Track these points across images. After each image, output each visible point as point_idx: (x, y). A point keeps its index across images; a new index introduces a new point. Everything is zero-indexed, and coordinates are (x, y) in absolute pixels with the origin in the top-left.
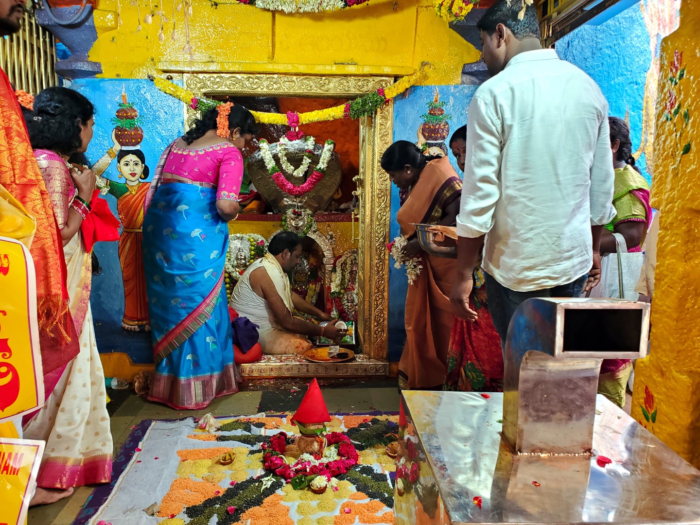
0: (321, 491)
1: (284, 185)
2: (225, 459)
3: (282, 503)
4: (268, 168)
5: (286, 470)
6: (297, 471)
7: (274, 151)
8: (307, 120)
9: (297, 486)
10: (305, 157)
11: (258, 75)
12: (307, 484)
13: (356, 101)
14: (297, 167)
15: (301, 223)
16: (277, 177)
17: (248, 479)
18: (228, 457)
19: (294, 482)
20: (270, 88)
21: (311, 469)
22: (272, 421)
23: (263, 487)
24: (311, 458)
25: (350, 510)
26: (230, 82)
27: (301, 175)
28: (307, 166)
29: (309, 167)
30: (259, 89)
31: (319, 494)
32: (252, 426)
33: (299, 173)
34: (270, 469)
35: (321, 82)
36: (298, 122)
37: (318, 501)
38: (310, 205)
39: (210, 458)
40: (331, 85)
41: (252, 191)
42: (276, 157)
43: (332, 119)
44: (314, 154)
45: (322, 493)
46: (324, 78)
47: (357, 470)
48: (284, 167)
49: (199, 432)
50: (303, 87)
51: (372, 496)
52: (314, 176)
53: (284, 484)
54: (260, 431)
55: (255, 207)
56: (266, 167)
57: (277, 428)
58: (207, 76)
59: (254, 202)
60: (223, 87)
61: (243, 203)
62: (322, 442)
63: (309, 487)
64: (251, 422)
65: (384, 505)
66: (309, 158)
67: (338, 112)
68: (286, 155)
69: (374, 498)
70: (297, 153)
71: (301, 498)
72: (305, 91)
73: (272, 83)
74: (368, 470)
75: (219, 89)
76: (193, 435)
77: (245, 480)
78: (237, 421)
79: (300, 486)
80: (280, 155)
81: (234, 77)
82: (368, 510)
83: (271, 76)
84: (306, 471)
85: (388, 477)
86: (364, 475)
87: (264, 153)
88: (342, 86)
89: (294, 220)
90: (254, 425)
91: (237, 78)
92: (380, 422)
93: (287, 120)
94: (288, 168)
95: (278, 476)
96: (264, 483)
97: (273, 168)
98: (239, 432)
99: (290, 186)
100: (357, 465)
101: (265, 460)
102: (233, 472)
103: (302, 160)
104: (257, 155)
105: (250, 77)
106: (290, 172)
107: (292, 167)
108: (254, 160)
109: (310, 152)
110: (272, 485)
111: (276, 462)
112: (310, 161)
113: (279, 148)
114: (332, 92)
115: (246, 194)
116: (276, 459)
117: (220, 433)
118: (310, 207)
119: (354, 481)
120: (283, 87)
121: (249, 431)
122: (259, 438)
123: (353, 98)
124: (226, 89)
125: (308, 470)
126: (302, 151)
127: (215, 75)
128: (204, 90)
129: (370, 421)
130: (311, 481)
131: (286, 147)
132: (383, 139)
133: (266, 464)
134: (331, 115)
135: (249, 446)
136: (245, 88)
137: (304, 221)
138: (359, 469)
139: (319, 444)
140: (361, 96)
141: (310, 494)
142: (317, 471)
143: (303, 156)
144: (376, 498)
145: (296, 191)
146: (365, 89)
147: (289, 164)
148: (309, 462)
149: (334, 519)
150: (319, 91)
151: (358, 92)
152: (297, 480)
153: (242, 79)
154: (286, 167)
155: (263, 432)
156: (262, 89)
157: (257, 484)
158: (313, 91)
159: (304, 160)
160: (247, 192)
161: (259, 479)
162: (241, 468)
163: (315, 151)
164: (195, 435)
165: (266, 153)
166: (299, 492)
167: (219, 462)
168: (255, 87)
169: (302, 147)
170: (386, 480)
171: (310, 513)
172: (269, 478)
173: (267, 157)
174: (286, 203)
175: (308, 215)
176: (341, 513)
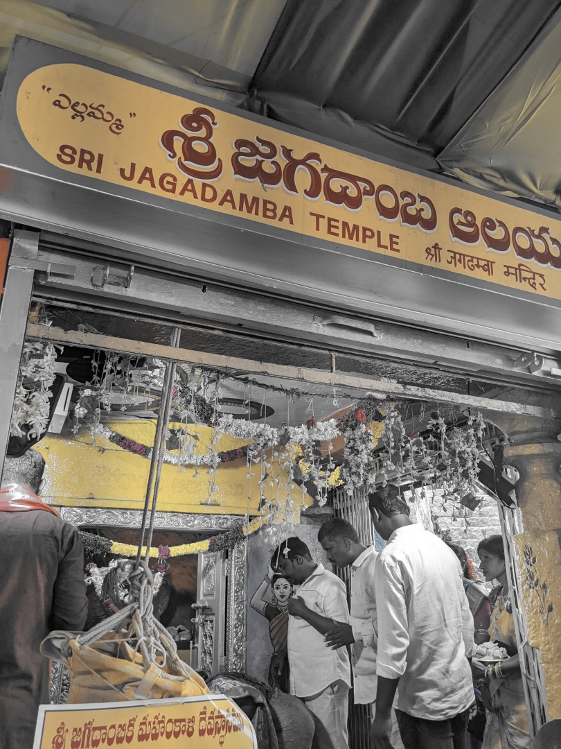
4: (98, 594)
8: (175, 552)
11: (132, 511)
13: (218, 537)
26: (106, 517)
30: (132, 523)
35: (188, 519)
36: (168, 554)
40: (196, 522)
43: (197, 552)
46: (190, 516)
50: (172, 523)
58: (85, 510)
60: (98, 521)
67: (203, 546)
72: (173, 526)
75: (94, 523)
81: (110, 513)
88: (205, 523)
93: (158, 552)
114: (195, 528)
120: (154, 523)
123: (216, 533)
124: (102, 523)
127: (92, 510)
128: (79, 524)
136: (119, 522)
146: (225, 526)
150: (185, 527)
151: (219, 529)
153: (117, 514)
158: (180, 527)
168: (129, 521)
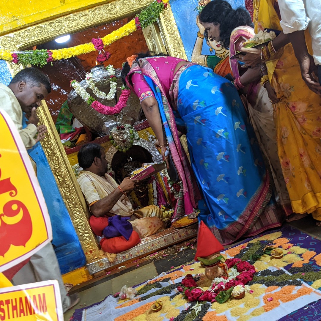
0: (242, 296)
1: (102, 109)
2: (156, 307)
3: (217, 315)
4: (85, 101)
5: (208, 294)
6: (216, 292)
7: (86, 86)
8: (109, 41)
9: (222, 300)
10: (111, 82)
11: (58, 19)
12: (229, 296)
13: (141, 14)
14: (107, 93)
15: (126, 137)
16: (95, 105)
17: (181, 312)
18: (157, 305)
19: (218, 299)
20: (71, 26)
21: (225, 286)
22: (175, 274)
23: (197, 312)
24: (222, 279)
25: (272, 298)
26: (37, 32)
27: (113, 97)
28: (115, 88)
29: (116, 89)
30: (62, 30)
31: (241, 298)
32: (161, 283)
33: (111, 96)
34: (193, 299)
35: (109, 8)
36: (102, 44)
37: (244, 303)
38: (126, 121)
39: (143, 313)
40: (118, 8)
41: (76, 129)
42: (88, 90)
43: (128, 34)
44: (117, 78)
45: (243, 298)
47: (258, 275)
48: (97, 95)
49: (122, 302)
50: (96, 17)
51: (281, 284)
52: (123, 94)
53: (211, 304)
54: (169, 283)
55: (83, 139)
56: (84, 100)
57: (181, 276)
58: (17, 33)
59: (81, 136)
60: (33, 38)
61: (73, 140)
62: (224, 266)
63: (232, 298)
64: (158, 281)
65: (294, 286)
66: (115, 82)
67: (131, 26)
68: (96, 86)
69: (284, 285)
70: (104, 81)
71: (229, 307)
72: (99, 19)
73: (71, 22)
74: (266, 272)
75: (30, 41)
76: (119, 306)
77: (179, 314)
78: (147, 285)
79: (223, 300)
80: (91, 87)
81: (39, 27)
82: (284, 294)
83: (68, 16)
84: (223, 288)
85: (284, 270)
86: (266, 276)
87: (79, 90)
88: (126, 5)
89: (119, 136)
90: (162, 282)
91: (41, 27)
92: (254, 244)
93: (93, 46)
94: (101, 95)
95: (203, 301)
96: (196, 309)
97: (90, 99)
98: (154, 290)
99: (107, 108)
100: (256, 273)
101: (186, 297)
102: (166, 313)
103: (109, 85)
104: (73, 94)
105: (51, 23)
106: (103, 97)
107: (104, 93)
108: (72, 99)
109: (113, 76)
110: (202, 308)
111: (196, 292)
112: (116, 84)
113: (88, 82)
114: (119, 14)
115: (73, 132)
116: (195, 290)
117: (139, 297)
118: (127, 122)
119: (262, 282)
120: (81, 22)
121: (161, 286)
122: (172, 287)
123: (139, 11)
124: (36, 39)
125: (224, 287)
126: (107, 77)
127: (23, 31)
128: (18, 46)
129: (247, 246)
130: (231, 292)
131: (94, 79)
132: (172, 37)
133: (189, 298)
134: (127, 31)
135: (167, 294)
136: (51, 33)
137: (127, 134)
138: (260, 274)
139: (223, 268)
140: (144, 8)
141: (234, 301)
142: (231, 285)
143: (109, 82)
144: (285, 285)
145: (114, 111)
146: (145, 2)
147: (101, 92)
148: (222, 282)
149: (263, 308)
150: (109, 16)
151: (140, 7)
152: (220, 297)
153: (46, 26)
154: (99, 94)
155: (171, 282)
156: (65, 29)
157: (190, 313)
158: (105, 17)
159: (111, 85)
160: (73, 130)
161: (189, 309)
162: (171, 309)
163: (117, 75)
164: (121, 305)
165: (80, 90)
166: (225, 305)
167: (151, 312)
168: (58, 29)
169: (105, 75)
170: (284, 273)
171: (243, 313)
172: (196, 305)
173: (82, 92)
174: (108, 126)
175: (129, 128)
176: (265, 303)
